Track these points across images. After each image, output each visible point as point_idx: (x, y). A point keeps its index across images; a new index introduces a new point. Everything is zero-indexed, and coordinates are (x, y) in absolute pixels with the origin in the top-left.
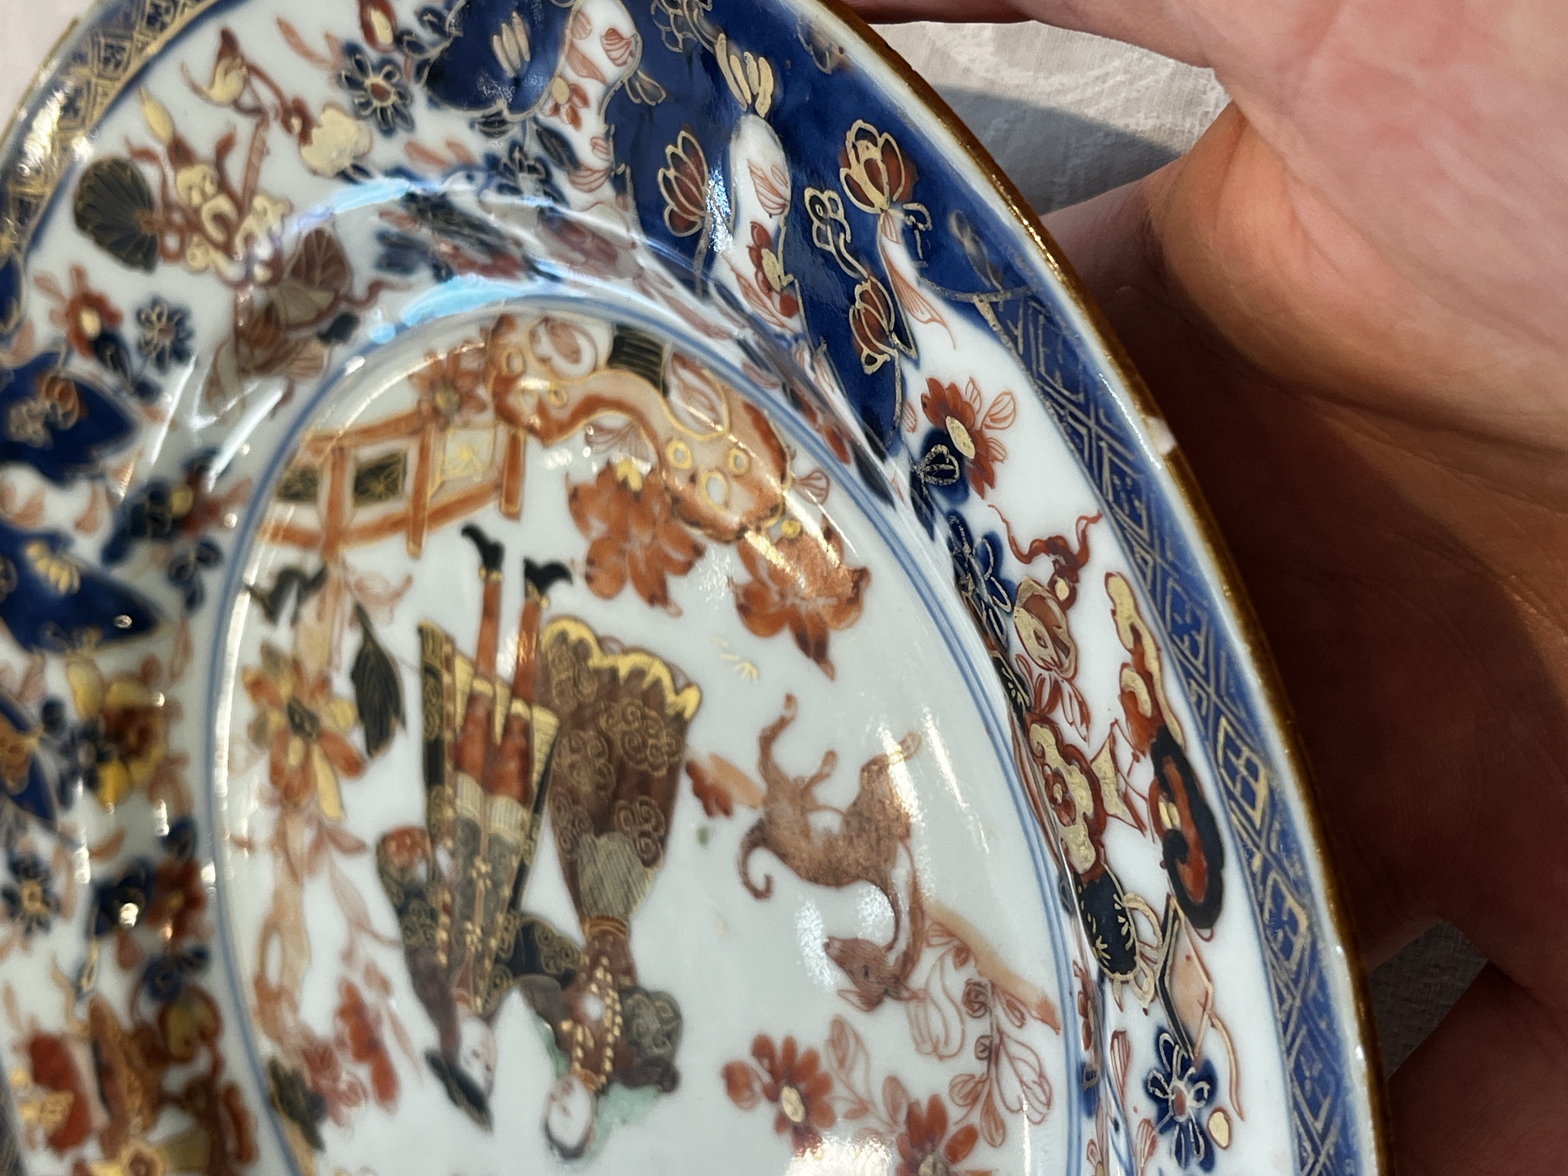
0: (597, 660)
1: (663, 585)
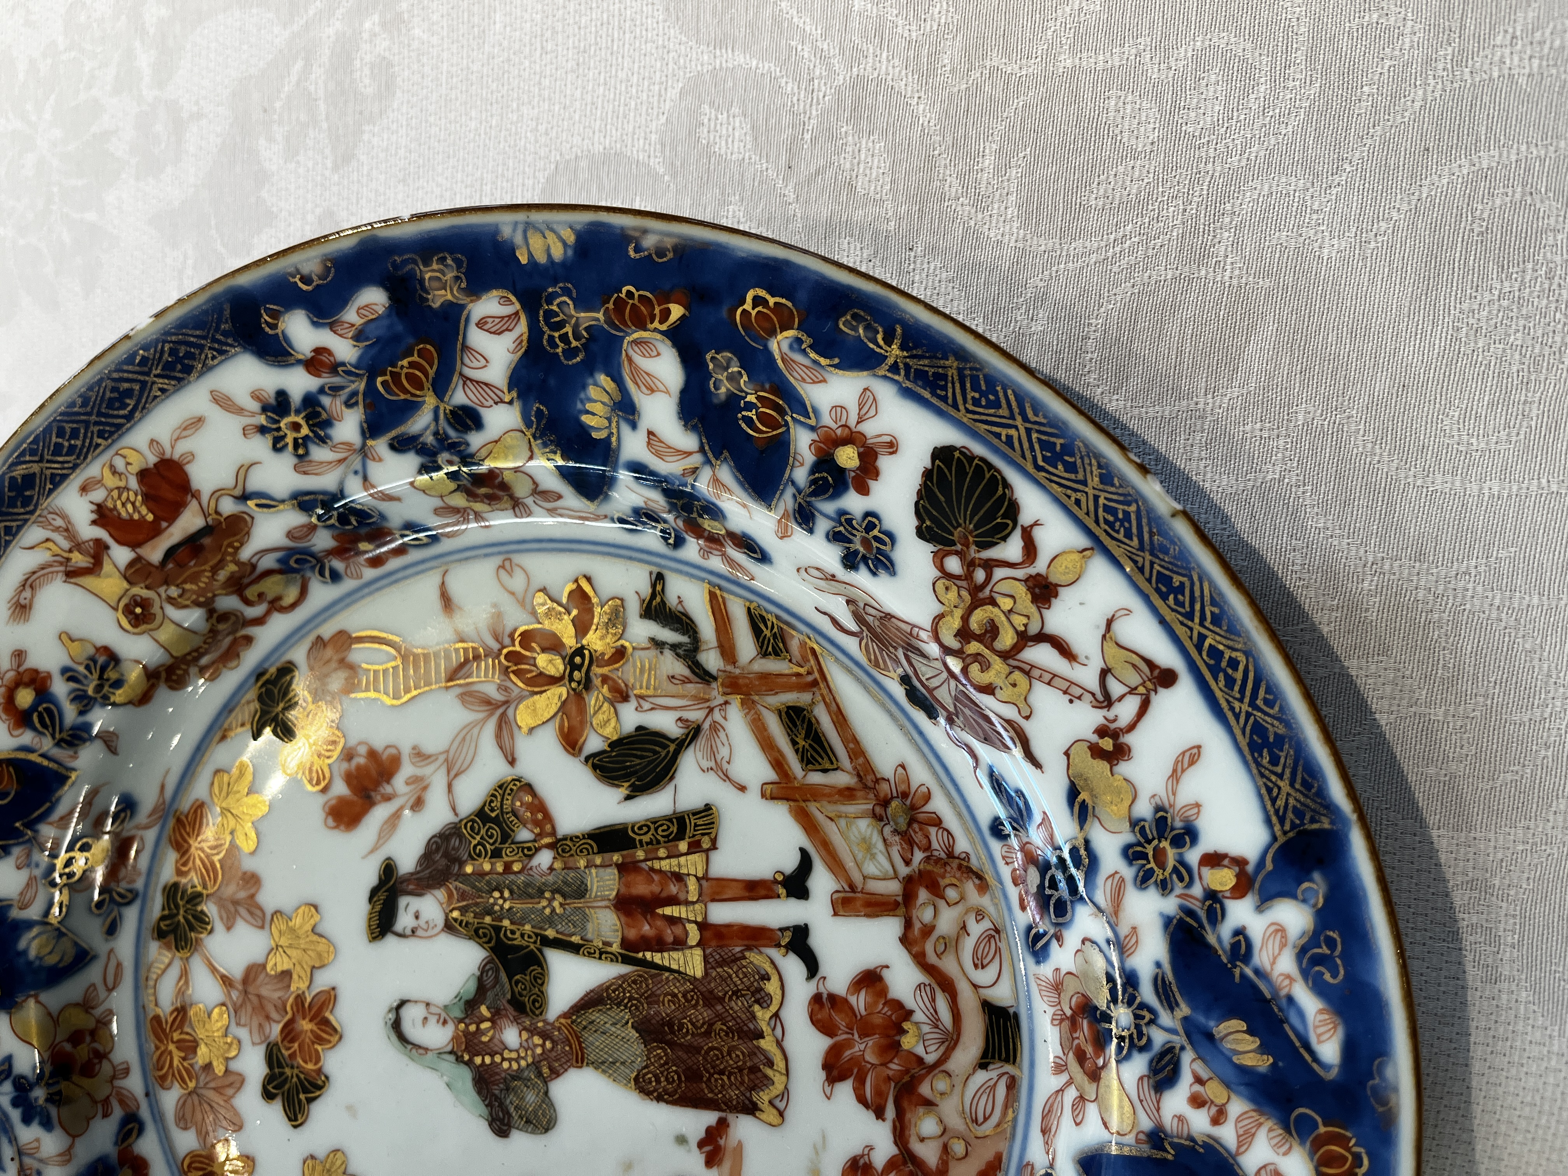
0: (763, 1015)
1: (842, 1078)
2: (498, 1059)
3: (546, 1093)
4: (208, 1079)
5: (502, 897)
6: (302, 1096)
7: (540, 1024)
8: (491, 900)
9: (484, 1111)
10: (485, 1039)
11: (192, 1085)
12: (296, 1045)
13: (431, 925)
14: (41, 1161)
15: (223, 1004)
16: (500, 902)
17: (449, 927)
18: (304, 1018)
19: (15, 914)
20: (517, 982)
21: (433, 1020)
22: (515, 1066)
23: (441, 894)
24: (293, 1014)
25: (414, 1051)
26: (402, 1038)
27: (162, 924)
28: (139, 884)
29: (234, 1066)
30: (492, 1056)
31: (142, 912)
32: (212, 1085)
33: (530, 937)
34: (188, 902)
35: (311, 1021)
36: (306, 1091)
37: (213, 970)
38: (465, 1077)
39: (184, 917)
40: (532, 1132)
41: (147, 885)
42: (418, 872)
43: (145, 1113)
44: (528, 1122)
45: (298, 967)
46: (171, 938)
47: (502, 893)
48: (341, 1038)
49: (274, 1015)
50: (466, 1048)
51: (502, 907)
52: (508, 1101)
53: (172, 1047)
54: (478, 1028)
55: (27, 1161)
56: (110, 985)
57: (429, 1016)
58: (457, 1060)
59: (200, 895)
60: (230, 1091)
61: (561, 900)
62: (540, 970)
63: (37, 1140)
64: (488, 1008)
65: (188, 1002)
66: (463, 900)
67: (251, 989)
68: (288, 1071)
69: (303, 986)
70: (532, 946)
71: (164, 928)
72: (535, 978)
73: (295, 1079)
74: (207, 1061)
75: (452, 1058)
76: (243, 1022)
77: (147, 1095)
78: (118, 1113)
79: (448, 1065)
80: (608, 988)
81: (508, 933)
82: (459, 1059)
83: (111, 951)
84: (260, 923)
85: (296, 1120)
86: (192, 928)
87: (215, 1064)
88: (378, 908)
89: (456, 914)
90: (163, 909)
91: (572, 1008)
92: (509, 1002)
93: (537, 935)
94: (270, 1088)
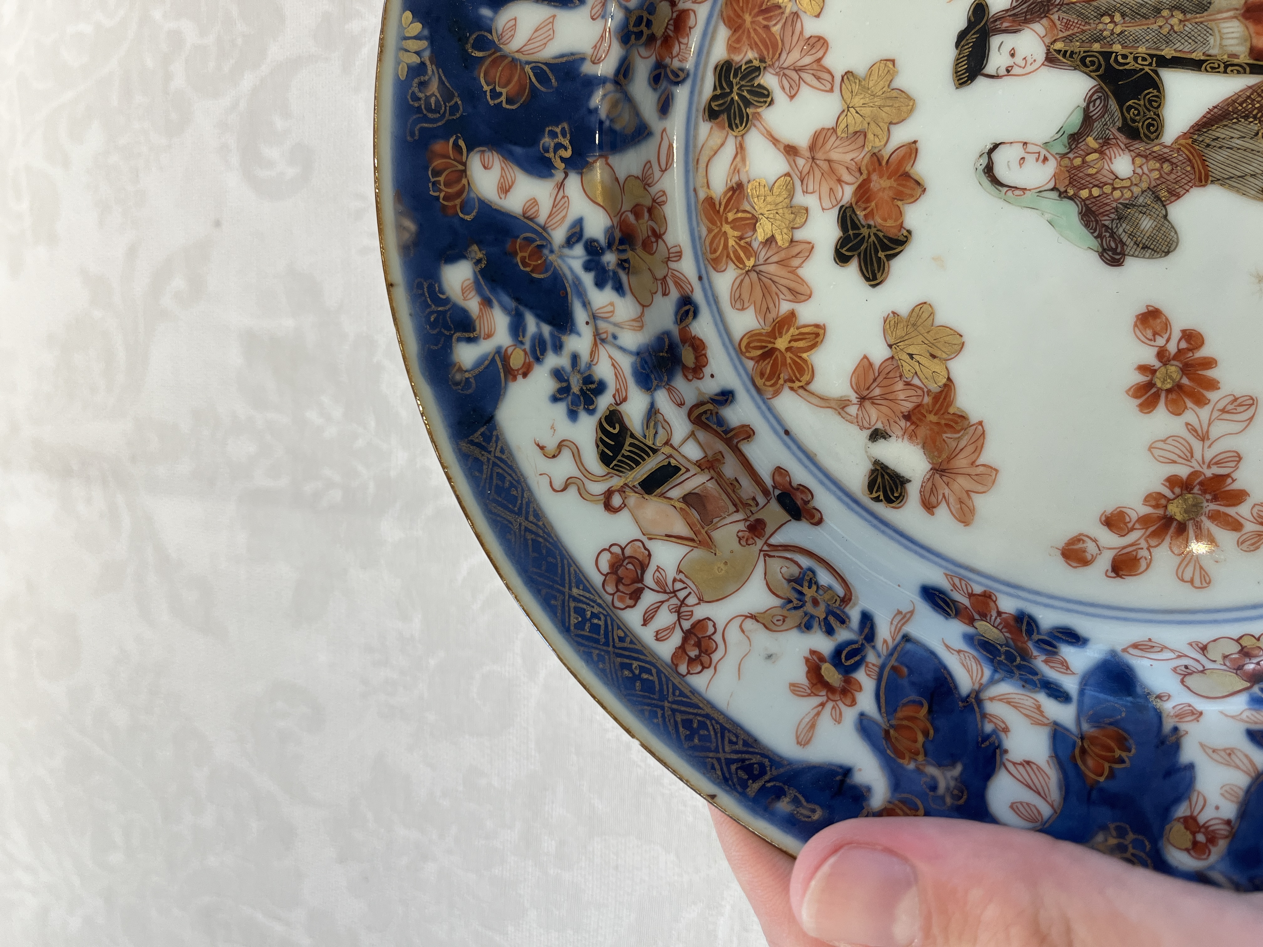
2: (1107, 189)
3: (1165, 217)
4: (769, 254)
5: (1112, 21)
6: (881, 255)
7: (1155, 149)
8: (1101, 26)
9: (1095, 243)
10: (1092, 171)
11: (750, 263)
12: (873, 204)
13: (1030, 60)
14: (615, 325)
15: (788, 175)
16: (1111, 26)
17: (1051, 60)
18: (881, 177)
19: (587, 68)
20: (1130, 108)
21: (1030, 159)
22: (1128, 194)
23: (1039, 27)
24: (869, 174)
25: (1010, 193)
26: (995, 182)
27: (713, 104)
28: (689, 65)
29: (800, 235)
30: (1101, 188)
31: (692, 93)
32: (775, 259)
33: (1144, 59)
34: (742, 79)
35: (889, 178)
36: (885, 248)
37: (775, 141)
38: (1071, 210)
39: (738, 94)
40: (1151, 257)
41: (697, 65)
42: (1014, 8)
43: (698, 296)
44: (1145, 247)
45: (873, 125)
46: (724, 117)
47: (1112, 17)
48: (925, 190)
49: (847, 177)
50: (1070, 183)
51: (1112, 33)
52: (1121, 230)
53: (727, 228)
54: (1084, 162)
55: (602, 325)
56: (663, 167)
57: (1026, 156)
58: (1060, 196)
59: (758, 69)
60: (796, 262)
61: (1181, 16)
62: (1155, 92)
63: (612, 304)
64: (1096, 139)
65: (744, 180)
66: (1067, 29)
67: (820, 155)
68: (865, 231)
69: (878, 143)
70: (1147, 69)
71: (716, 108)
72: (1150, 101)
73: (873, 238)
74: (769, 235)
75: (1054, 195)
76: (810, 189)
77: (700, 278)
78: (675, 294)
79: (1051, 203)
80: (1234, 101)
81: (1119, 58)
82: (1063, 195)
83: (664, 130)
84: (829, 86)
85: (875, 278)
86: (748, 104)
87: (778, 238)
88: (966, 52)
89: (1059, 45)
90: (715, 89)
91: (1193, 127)
92: (1119, 129)
93: (1151, 56)
94: (843, 251)
